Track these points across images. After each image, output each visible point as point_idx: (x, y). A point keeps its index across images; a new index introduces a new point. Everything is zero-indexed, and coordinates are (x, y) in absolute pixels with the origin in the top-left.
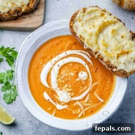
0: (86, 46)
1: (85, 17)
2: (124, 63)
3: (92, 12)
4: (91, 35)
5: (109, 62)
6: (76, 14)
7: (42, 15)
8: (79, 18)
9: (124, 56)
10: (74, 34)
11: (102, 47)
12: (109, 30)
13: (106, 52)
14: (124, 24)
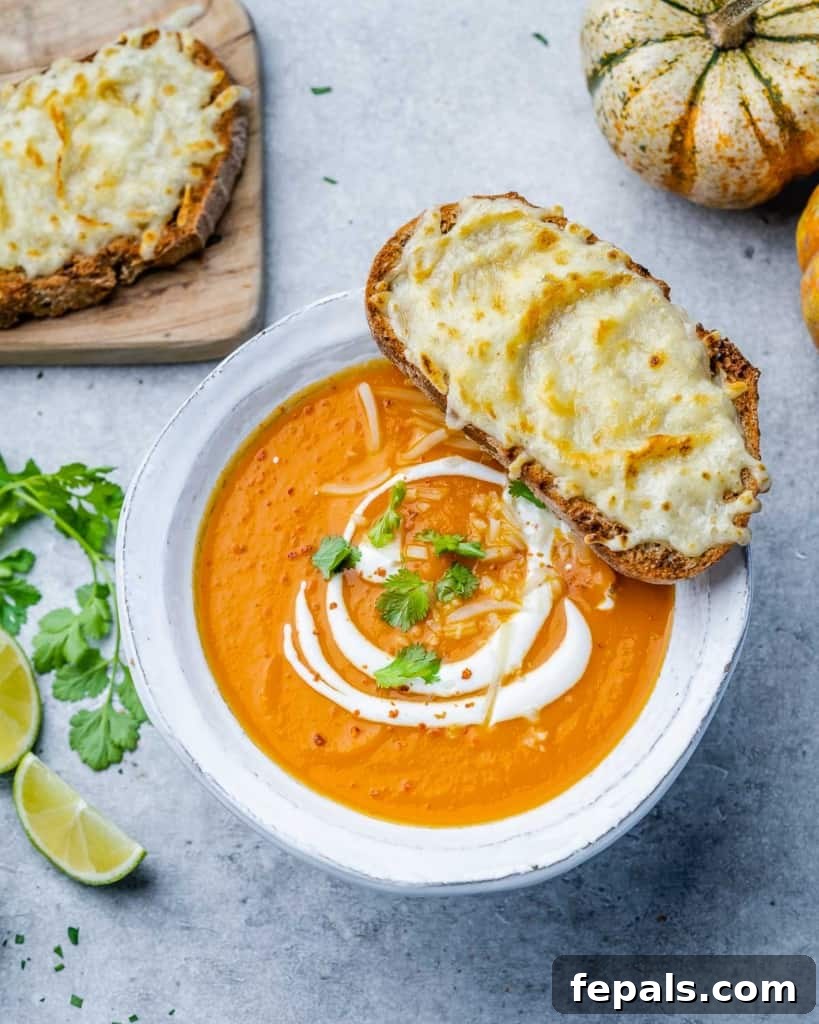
0: (455, 415)
1: (449, 256)
2: (666, 507)
3: (486, 225)
4: (484, 352)
5: (582, 499)
6: (401, 239)
7: (250, 267)
8: (419, 264)
9: (665, 463)
10: (392, 347)
11: (543, 417)
12: (580, 327)
13: (564, 445)
14: (666, 291)
